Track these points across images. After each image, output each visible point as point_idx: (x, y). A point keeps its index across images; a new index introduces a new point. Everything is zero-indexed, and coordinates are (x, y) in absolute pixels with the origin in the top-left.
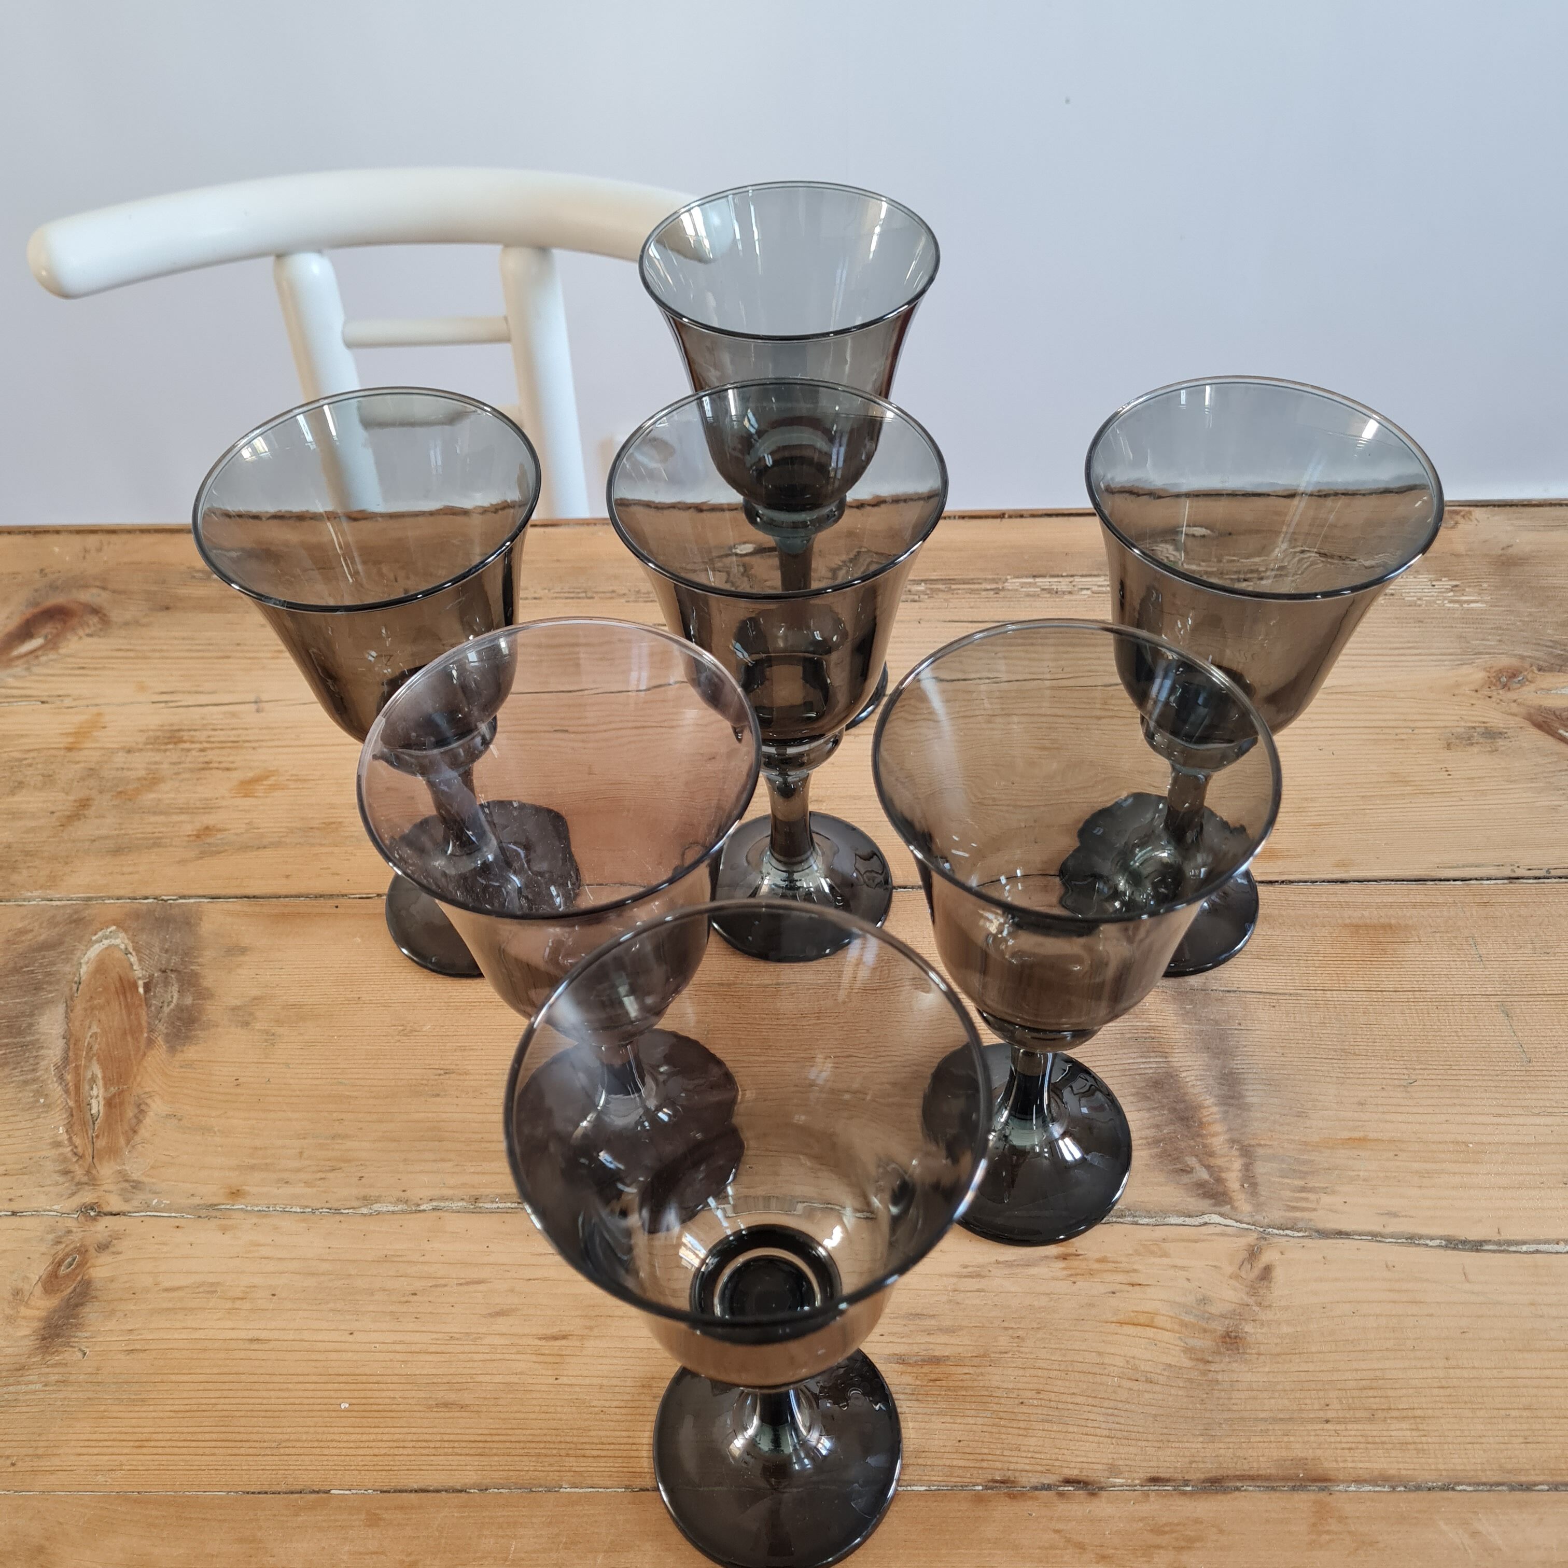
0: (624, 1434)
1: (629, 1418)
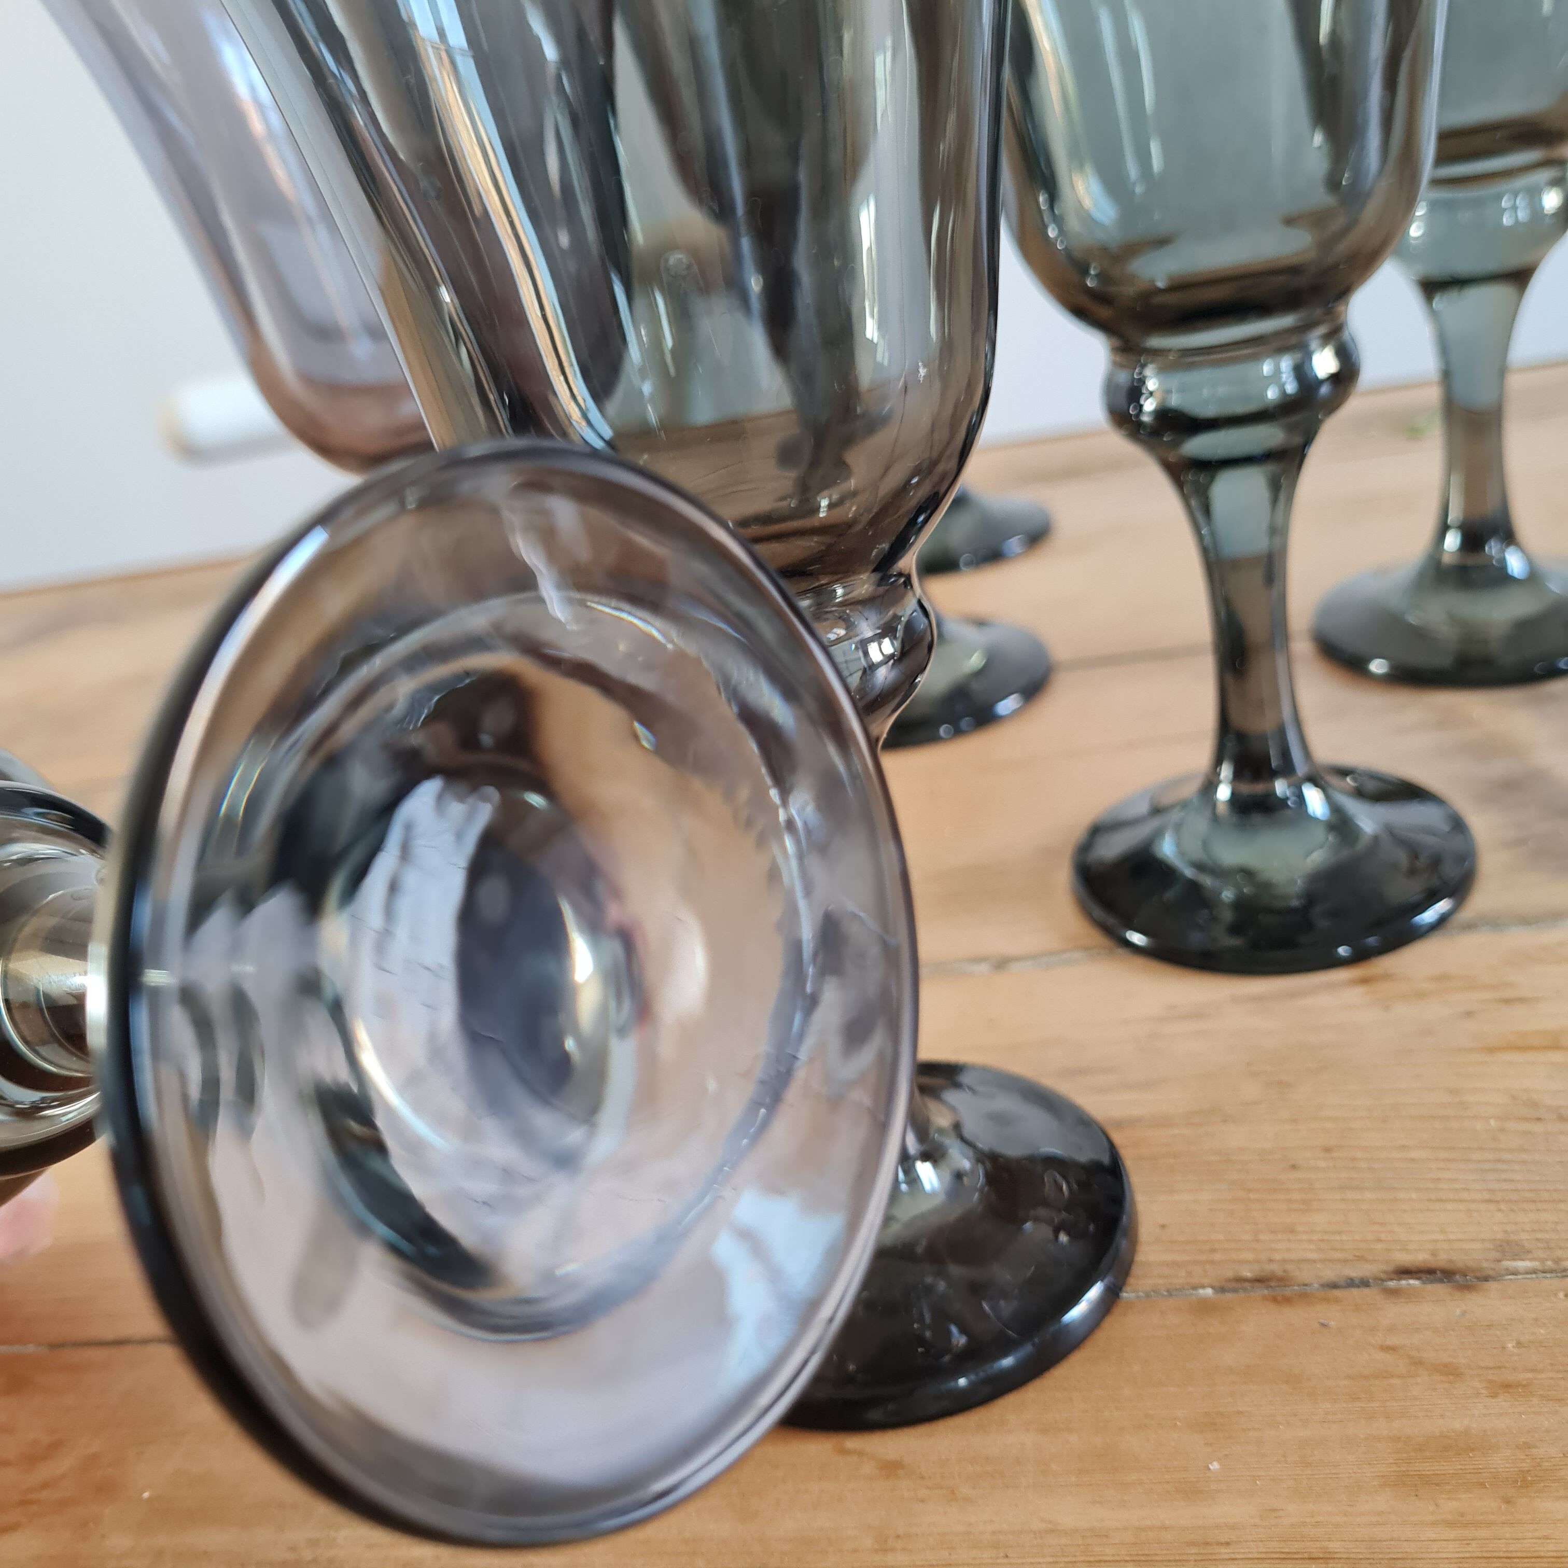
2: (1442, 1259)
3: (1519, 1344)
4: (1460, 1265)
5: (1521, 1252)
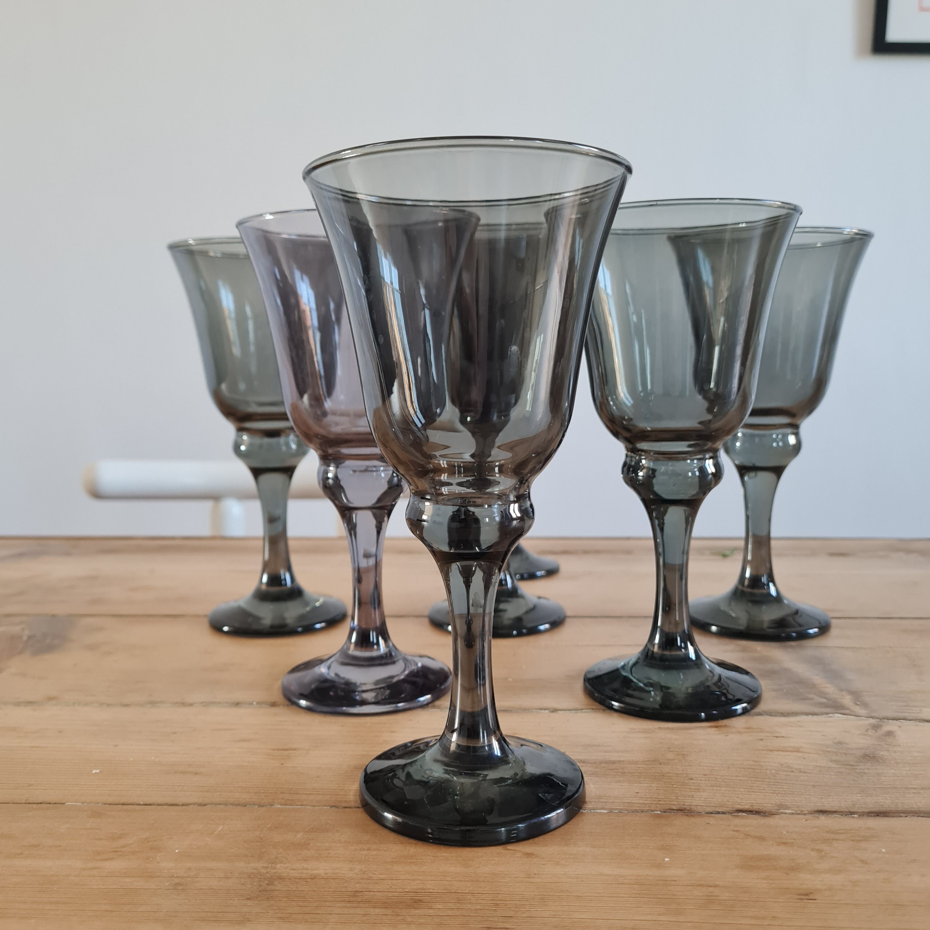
0: (335, 785)
2: (756, 808)
3: (788, 832)
4: (763, 810)
5: (788, 808)
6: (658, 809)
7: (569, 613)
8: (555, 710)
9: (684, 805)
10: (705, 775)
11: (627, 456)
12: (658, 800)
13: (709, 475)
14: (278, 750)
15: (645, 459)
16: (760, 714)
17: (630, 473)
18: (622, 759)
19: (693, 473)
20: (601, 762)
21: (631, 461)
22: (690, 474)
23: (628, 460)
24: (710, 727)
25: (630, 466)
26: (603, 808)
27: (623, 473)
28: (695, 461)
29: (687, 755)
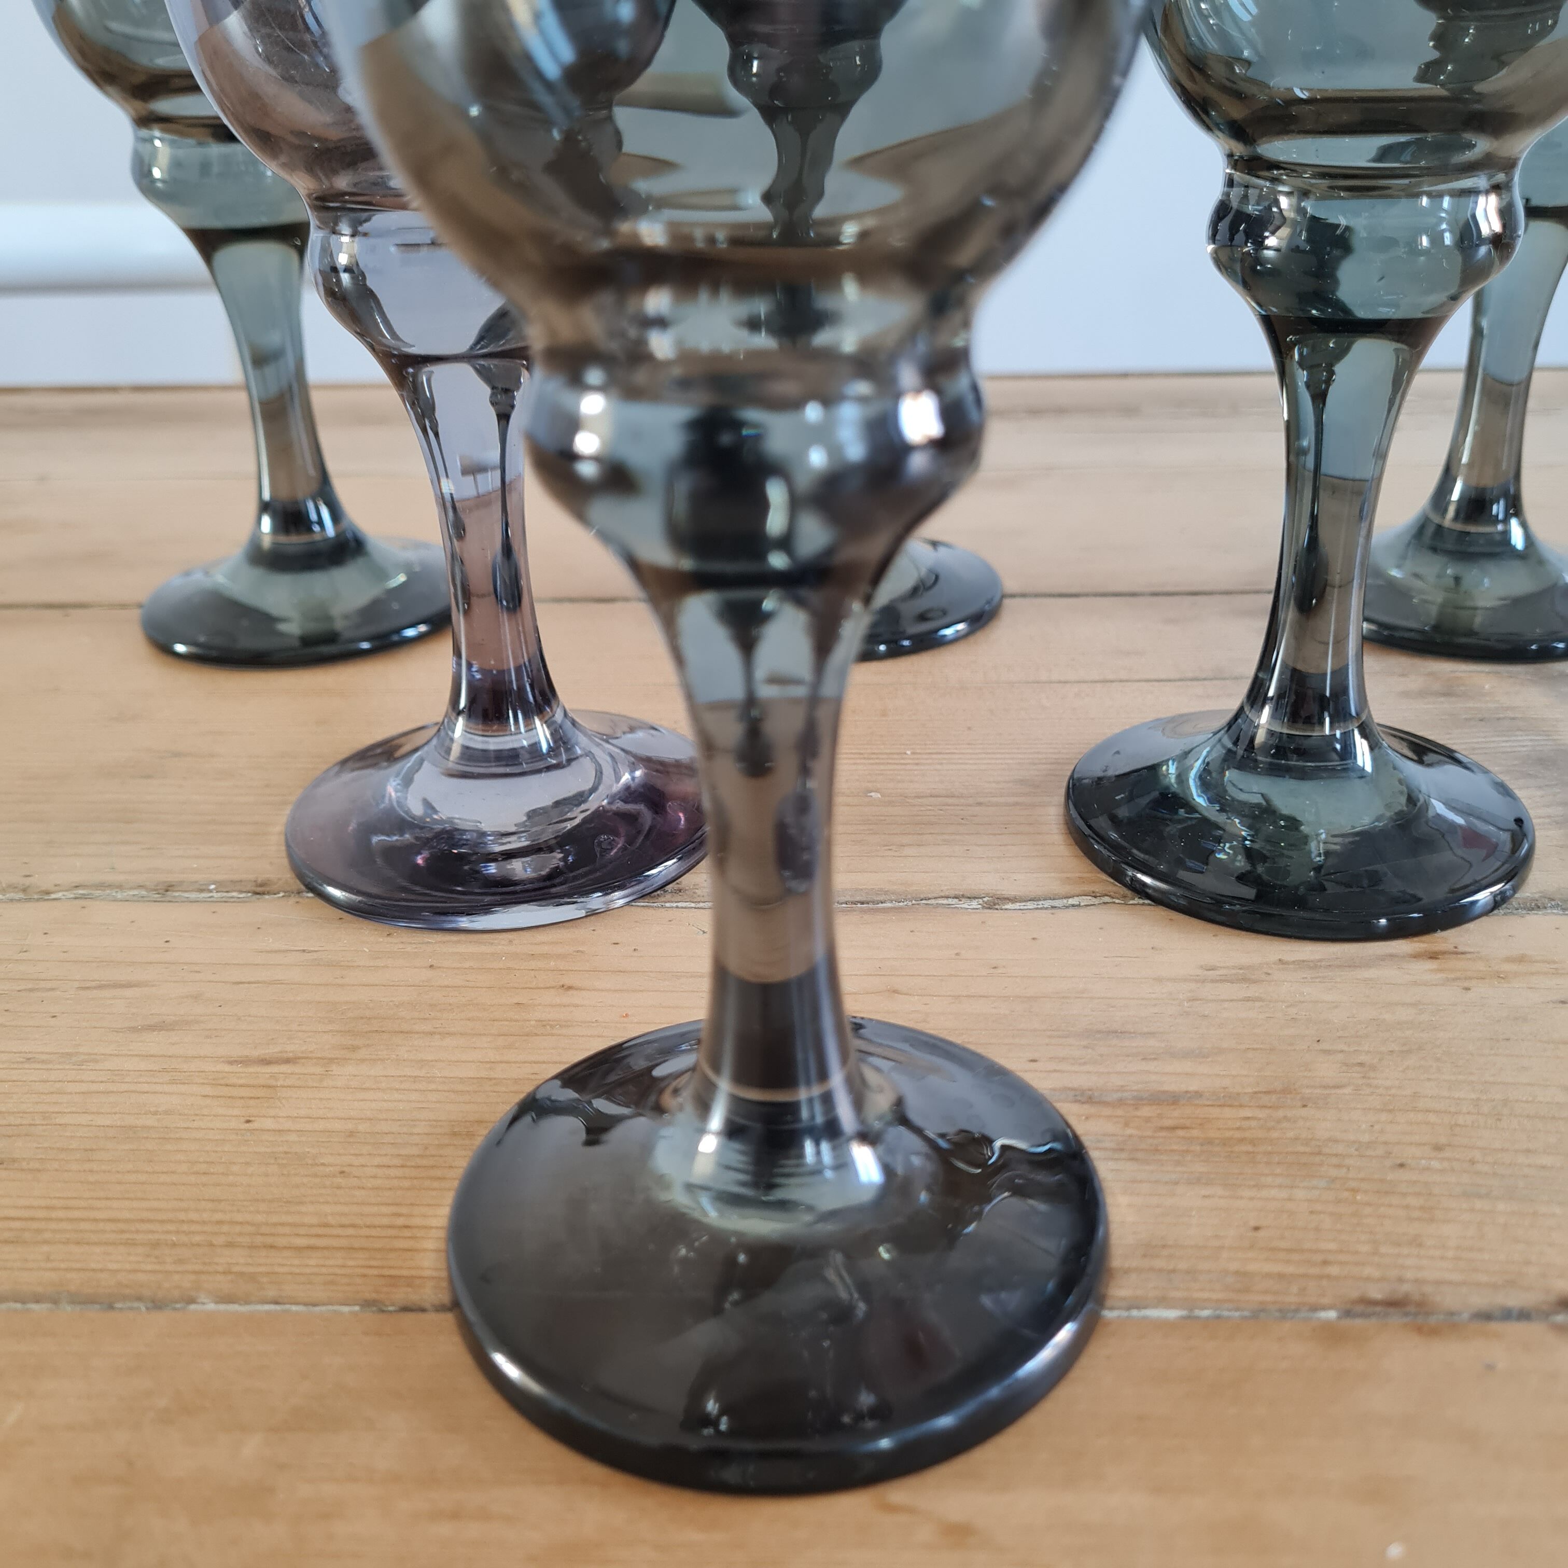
0: (384, 1210)
1: (406, 1184)
6: (1325, 1301)
7: (1010, 584)
8: (995, 902)
9: (1401, 1280)
10: (1438, 1148)
11: (1230, 182)
12: (1318, 1258)
13: (1481, 240)
14: (245, 1061)
15: (1288, 194)
16: (1535, 906)
17: (1240, 237)
18: (1194, 1086)
19: (1437, 239)
20: (1139, 1101)
21: (1245, 198)
22: (1425, 241)
23: (1236, 194)
24: (1417, 956)
25: (1241, 216)
26: (1163, 1302)
27: (1213, 238)
28: (1446, 202)
29: (1373, 1068)
